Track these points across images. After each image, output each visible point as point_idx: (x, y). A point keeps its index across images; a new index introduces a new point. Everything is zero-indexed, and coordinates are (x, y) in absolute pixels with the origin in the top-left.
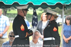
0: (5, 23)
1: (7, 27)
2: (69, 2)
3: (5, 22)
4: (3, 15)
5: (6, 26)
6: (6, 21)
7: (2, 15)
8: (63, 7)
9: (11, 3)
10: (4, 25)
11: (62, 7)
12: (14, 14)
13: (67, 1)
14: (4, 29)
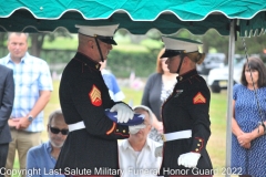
0: (38, 80)
1: (43, 96)
2: (252, 11)
3: (35, 77)
4: (31, 54)
5: (40, 92)
6: (40, 74)
7: (27, 54)
8: (232, 29)
9: (55, 13)
10: (35, 90)
11: (228, 29)
12: (68, 51)
13: (245, 9)
14: (33, 101)
